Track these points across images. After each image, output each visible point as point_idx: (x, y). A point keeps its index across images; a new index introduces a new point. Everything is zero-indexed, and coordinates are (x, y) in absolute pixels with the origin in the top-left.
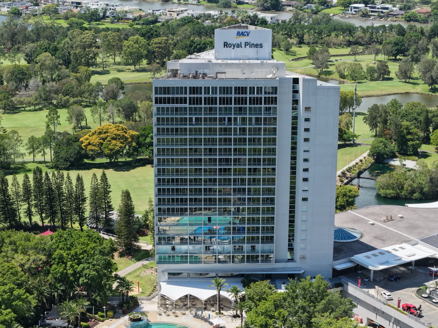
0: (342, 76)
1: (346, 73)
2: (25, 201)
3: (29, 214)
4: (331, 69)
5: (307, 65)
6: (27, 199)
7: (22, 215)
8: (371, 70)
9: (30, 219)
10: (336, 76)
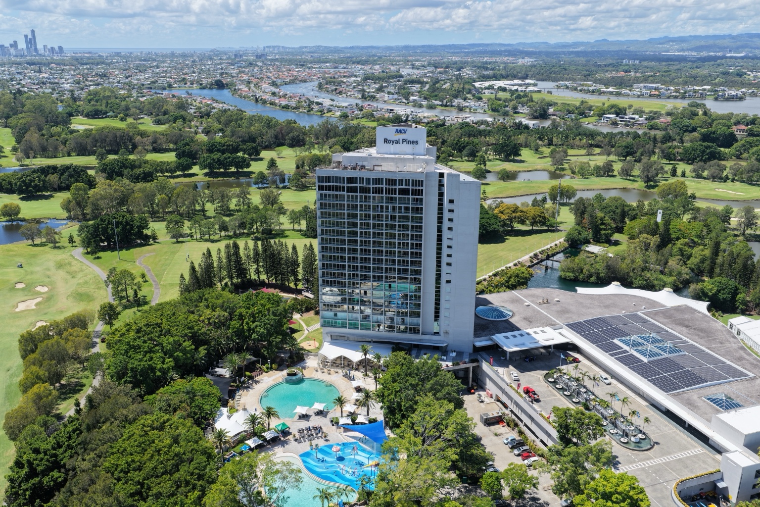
0: (573, 172)
1: (577, 170)
2: (254, 262)
3: (258, 272)
4: (566, 166)
5: (548, 162)
6: (256, 261)
7: (252, 274)
8: (597, 168)
9: (259, 277)
10: (568, 172)
